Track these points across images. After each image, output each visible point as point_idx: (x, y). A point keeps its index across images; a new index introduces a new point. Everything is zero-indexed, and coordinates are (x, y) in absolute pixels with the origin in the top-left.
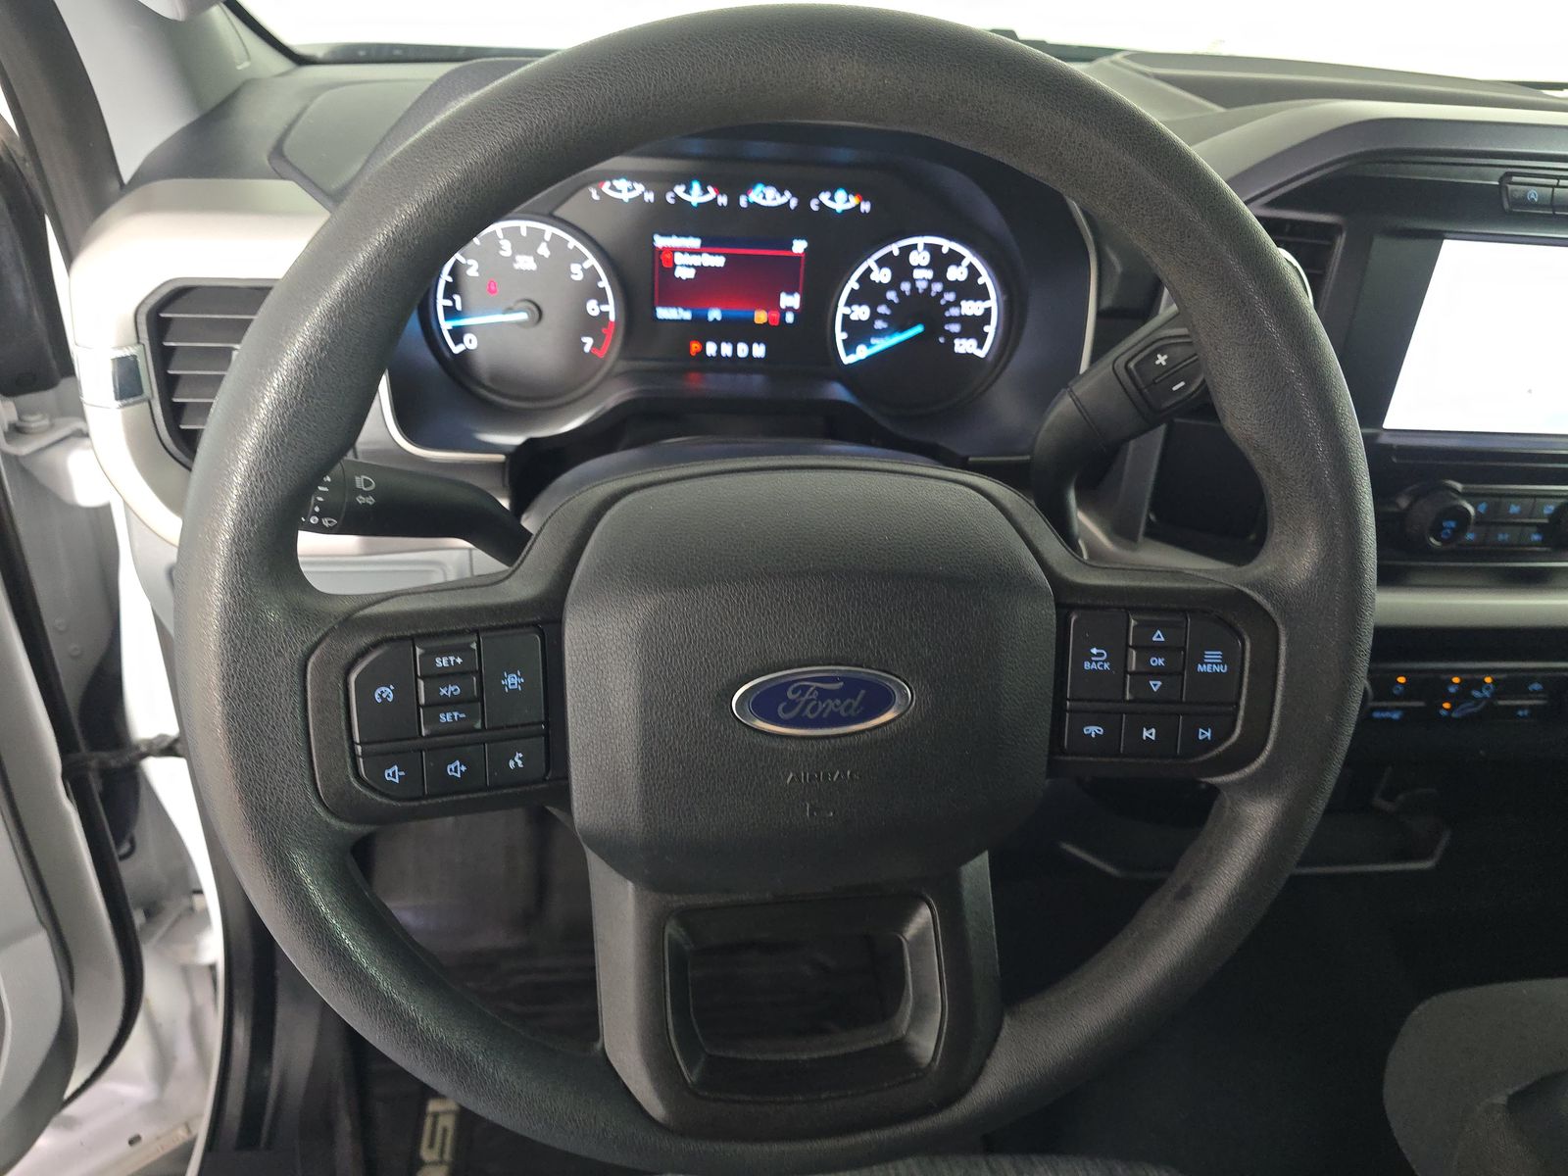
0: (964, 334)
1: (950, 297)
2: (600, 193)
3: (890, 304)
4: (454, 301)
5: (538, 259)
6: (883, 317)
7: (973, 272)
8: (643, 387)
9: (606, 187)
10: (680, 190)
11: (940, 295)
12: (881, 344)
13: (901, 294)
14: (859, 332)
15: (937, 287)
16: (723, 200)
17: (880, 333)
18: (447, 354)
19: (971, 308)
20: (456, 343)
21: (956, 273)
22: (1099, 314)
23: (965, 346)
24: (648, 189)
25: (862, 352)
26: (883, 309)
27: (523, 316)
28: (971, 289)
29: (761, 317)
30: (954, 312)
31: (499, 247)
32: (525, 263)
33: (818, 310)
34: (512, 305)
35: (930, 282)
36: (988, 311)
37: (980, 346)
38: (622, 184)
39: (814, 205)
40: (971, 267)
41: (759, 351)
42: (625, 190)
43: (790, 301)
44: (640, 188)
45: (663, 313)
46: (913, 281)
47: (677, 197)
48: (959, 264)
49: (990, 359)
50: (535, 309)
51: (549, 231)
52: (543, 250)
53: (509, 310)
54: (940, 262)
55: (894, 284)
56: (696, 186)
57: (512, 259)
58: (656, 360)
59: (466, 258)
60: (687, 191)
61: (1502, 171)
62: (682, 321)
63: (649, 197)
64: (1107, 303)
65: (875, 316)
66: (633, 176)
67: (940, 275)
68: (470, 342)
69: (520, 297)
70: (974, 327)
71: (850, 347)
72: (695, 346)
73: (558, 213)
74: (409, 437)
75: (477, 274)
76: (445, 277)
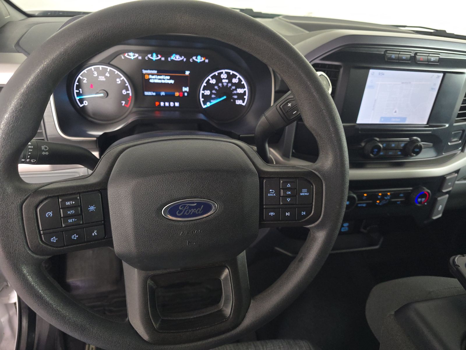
0: (238, 99)
1: (234, 88)
2: (124, 56)
3: (216, 90)
4: (79, 91)
5: (106, 77)
6: (214, 94)
7: (240, 80)
8: (140, 116)
9: (126, 55)
10: (149, 56)
11: (231, 87)
12: (214, 102)
13: (219, 87)
14: (207, 99)
15: (230, 85)
16: (163, 59)
17: (214, 99)
18: (78, 107)
19: (240, 91)
20: (81, 104)
21: (235, 81)
22: (275, 92)
23: (239, 102)
24: (139, 56)
25: (208, 104)
26: (214, 92)
27: (102, 95)
28: (240, 85)
29: (177, 94)
30: (235, 92)
31: (93, 74)
32: (102, 78)
33: (194, 92)
34: (98, 91)
35: (227, 83)
36: (245, 91)
37: (243, 102)
38: (131, 54)
39: (191, 60)
40: (239, 78)
41: (177, 104)
42: (132, 56)
43: (186, 89)
44: (137, 55)
45: (147, 93)
46: (222, 83)
47: (148, 58)
48: (235, 78)
49: (247, 106)
50: (105, 92)
51: (109, 68)
52: (108, 75)
53: (97, 93)
54: (230, 77)
55: (217, 84)
56: (154, 55)
57: (97, 77)
58: (146, 108)
59: (83, 77)
60: (152, 56)
61: (385, 50)
62: (153, 96)
63: (140, 58)
64: (277, 89)
65: (211, 93)
66: (134, 52)
67: (230, 81)
68: (86, 103)
69: (103, 89)
70: (241, 96)
71: (205, 103)
72: (157, 103)
73: (111, 63)
74: (63, 132)
75: (86, 82)
76: (76, 83)
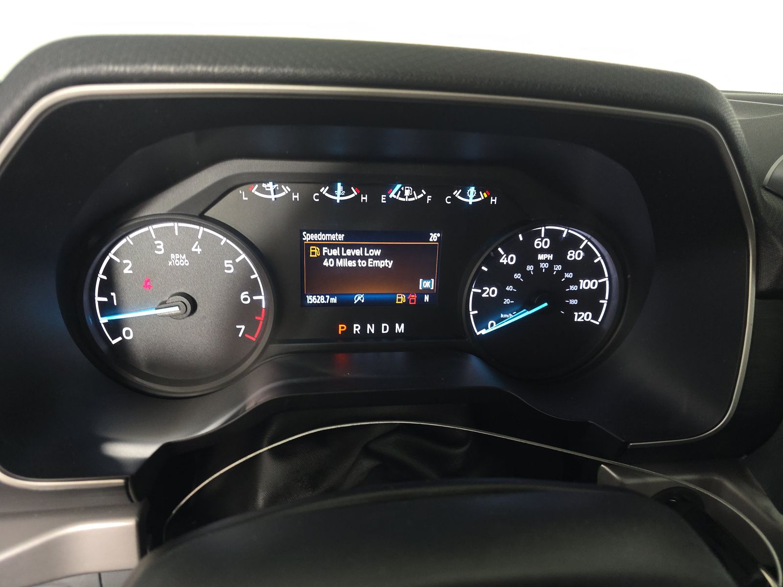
0: (580, 308)
1: (569, 275)
2: (249, 194)
3: (515, 283)
4: (111, 298)
5: (190, 255)
6: (509, 295)
7: (589, 254)
9: (254, 190)
10: (324, 190)
11: (560, 274)
12: (510, 319)
13: (525, 274)
14: (489, 309)
15: (558, 268)
16: (364, 198)
17: (507, 309)
19: (588, 284)
20: (115, 336)
21: (573, 255)
22: (759, 296)
23: (583, 317)
24: (294, 191)
25: (493, 327)
26: (509, 288)
27: (175, 310)
28: (589, 269)
29: (401, 299)
30: (573, 288)
31: (154, 247)
32: (179, 260)
34: (166, 298)
35: (551, 263)
36: (602, 286)
37: (595, 317)
38: (270, 186)
39: (448, 200)
40: (587, 249)
41: (400, 328)
42: (271, 192)
43: (427, 284)
44: (287, 189)
45: (311, 299)
46: (537, 263)
47: (322, 196)
48: (576, 248)
49: (606, 327)
50: (185, 300)
51: (201, 230)
52: (196, 249)
53: (163, 304)
54: (560, 246)
55: (519, 267)
56: (339, 187)
57: (166, 257)
58: (306, 341)
59: (121, 259)
60: (332, 191)
62: (330, 304)
63: (296, 197)
64: (766, 284)
65: (503, 294)
66: (279, 179)
67: (560, 258)
68: (129, 335)
69: (182, 290)
70: (590, 301)
71: (481, 324)
72: (342, 328)
73: (209, 214)
74: (9, 470)
75: (131, 272)
76: (101, 276)
